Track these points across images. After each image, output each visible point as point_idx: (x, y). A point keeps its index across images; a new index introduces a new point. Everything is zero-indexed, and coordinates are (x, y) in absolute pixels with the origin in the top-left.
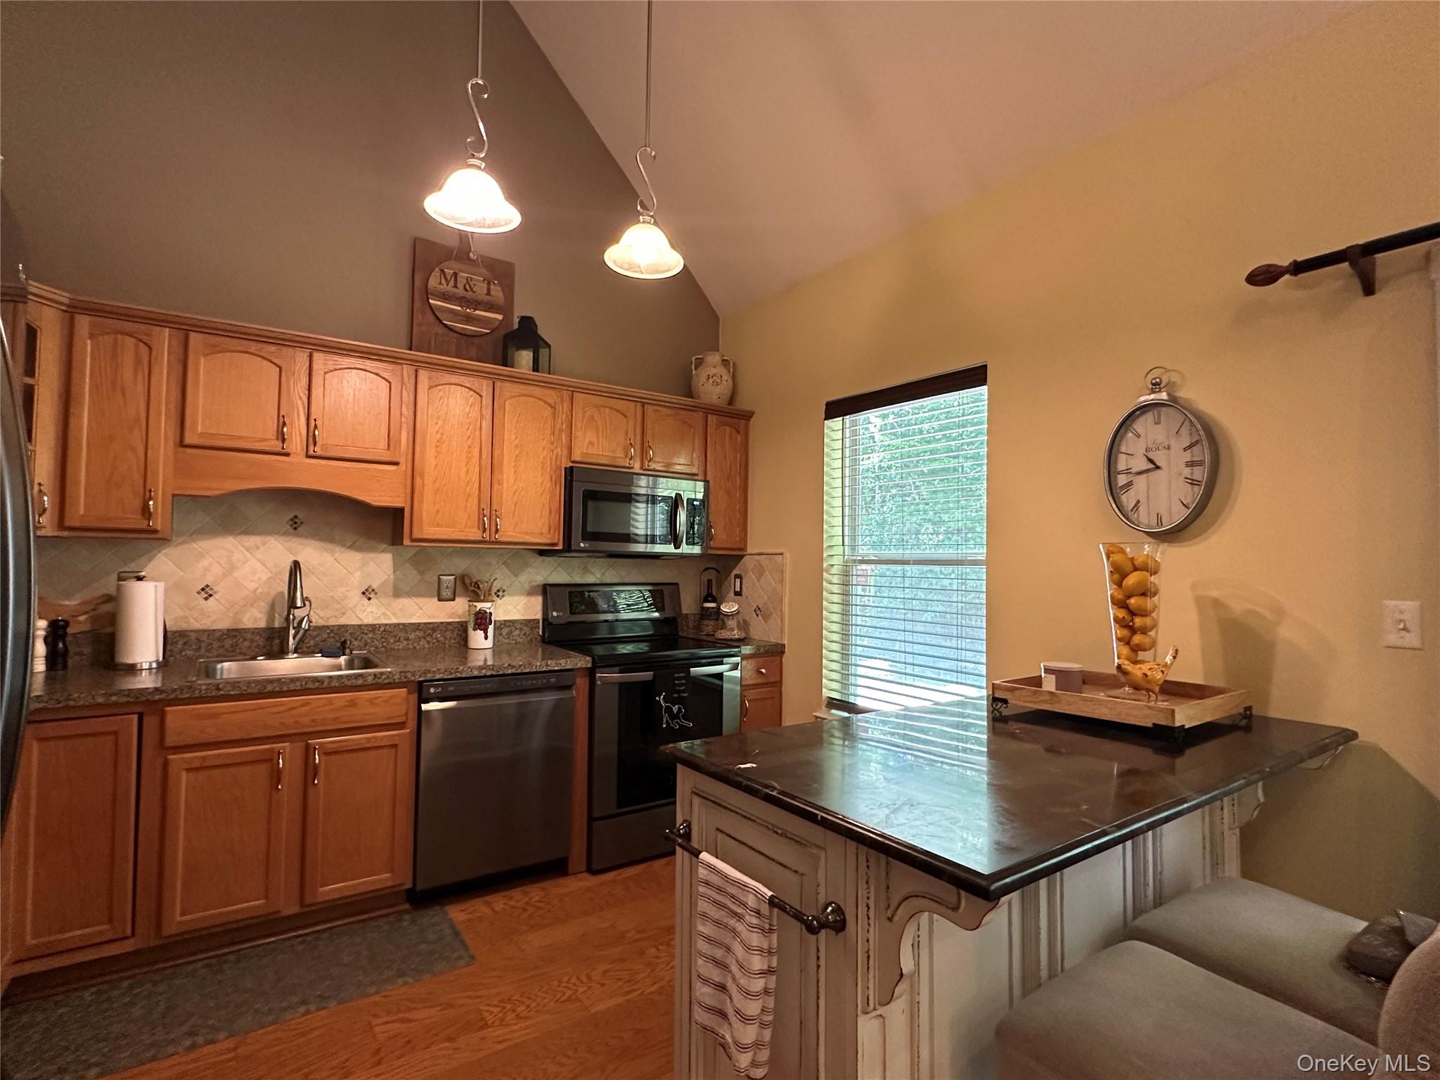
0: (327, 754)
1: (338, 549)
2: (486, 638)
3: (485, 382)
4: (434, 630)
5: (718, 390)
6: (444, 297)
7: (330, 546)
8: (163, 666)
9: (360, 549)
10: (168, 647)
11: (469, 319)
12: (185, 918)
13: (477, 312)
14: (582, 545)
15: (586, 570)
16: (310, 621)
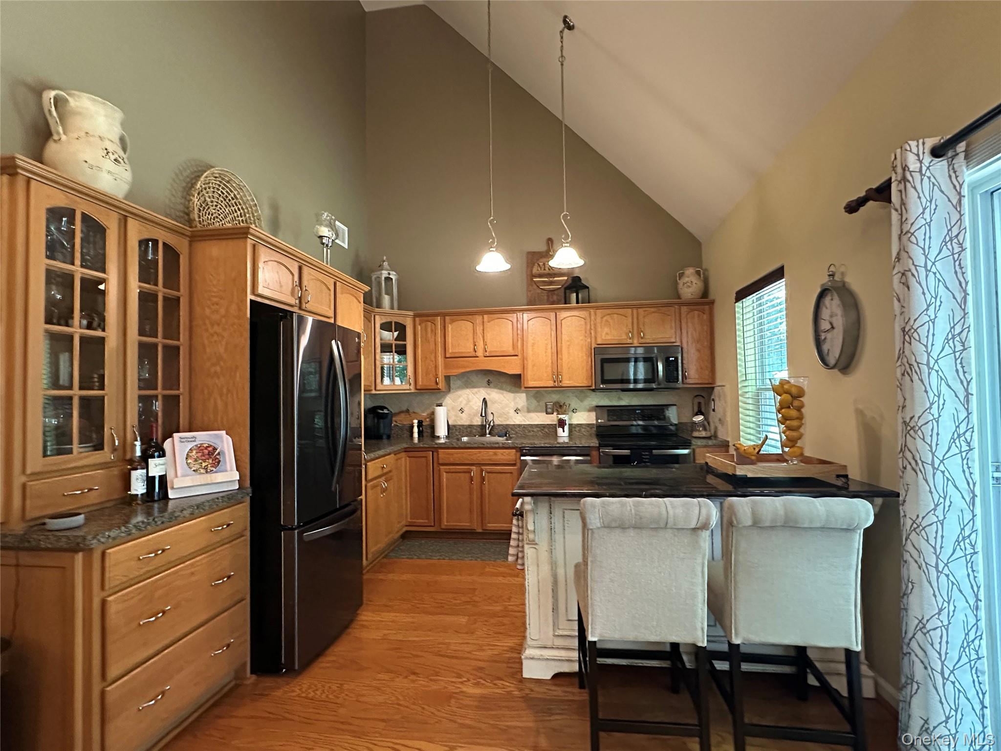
0: (489, 473)
1: (505, 392)
2: (564, 431)
3: (551, 313)
4: (544, 427)
5: (690, 290)
6: (540, 276)
7: (501, 391)
8: (447, 437)
9: (513, 392)
10: (450, 431)
11: (551, 283)
12: (448, 524)
13: (556, 279)
14: (601, 386)
15: (620, 399)
16: (493, 422)
